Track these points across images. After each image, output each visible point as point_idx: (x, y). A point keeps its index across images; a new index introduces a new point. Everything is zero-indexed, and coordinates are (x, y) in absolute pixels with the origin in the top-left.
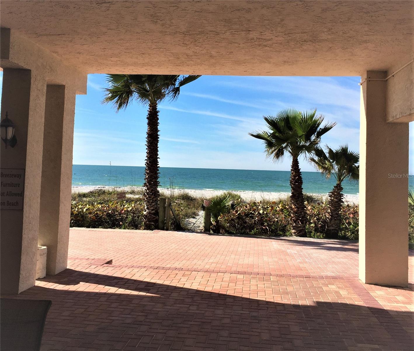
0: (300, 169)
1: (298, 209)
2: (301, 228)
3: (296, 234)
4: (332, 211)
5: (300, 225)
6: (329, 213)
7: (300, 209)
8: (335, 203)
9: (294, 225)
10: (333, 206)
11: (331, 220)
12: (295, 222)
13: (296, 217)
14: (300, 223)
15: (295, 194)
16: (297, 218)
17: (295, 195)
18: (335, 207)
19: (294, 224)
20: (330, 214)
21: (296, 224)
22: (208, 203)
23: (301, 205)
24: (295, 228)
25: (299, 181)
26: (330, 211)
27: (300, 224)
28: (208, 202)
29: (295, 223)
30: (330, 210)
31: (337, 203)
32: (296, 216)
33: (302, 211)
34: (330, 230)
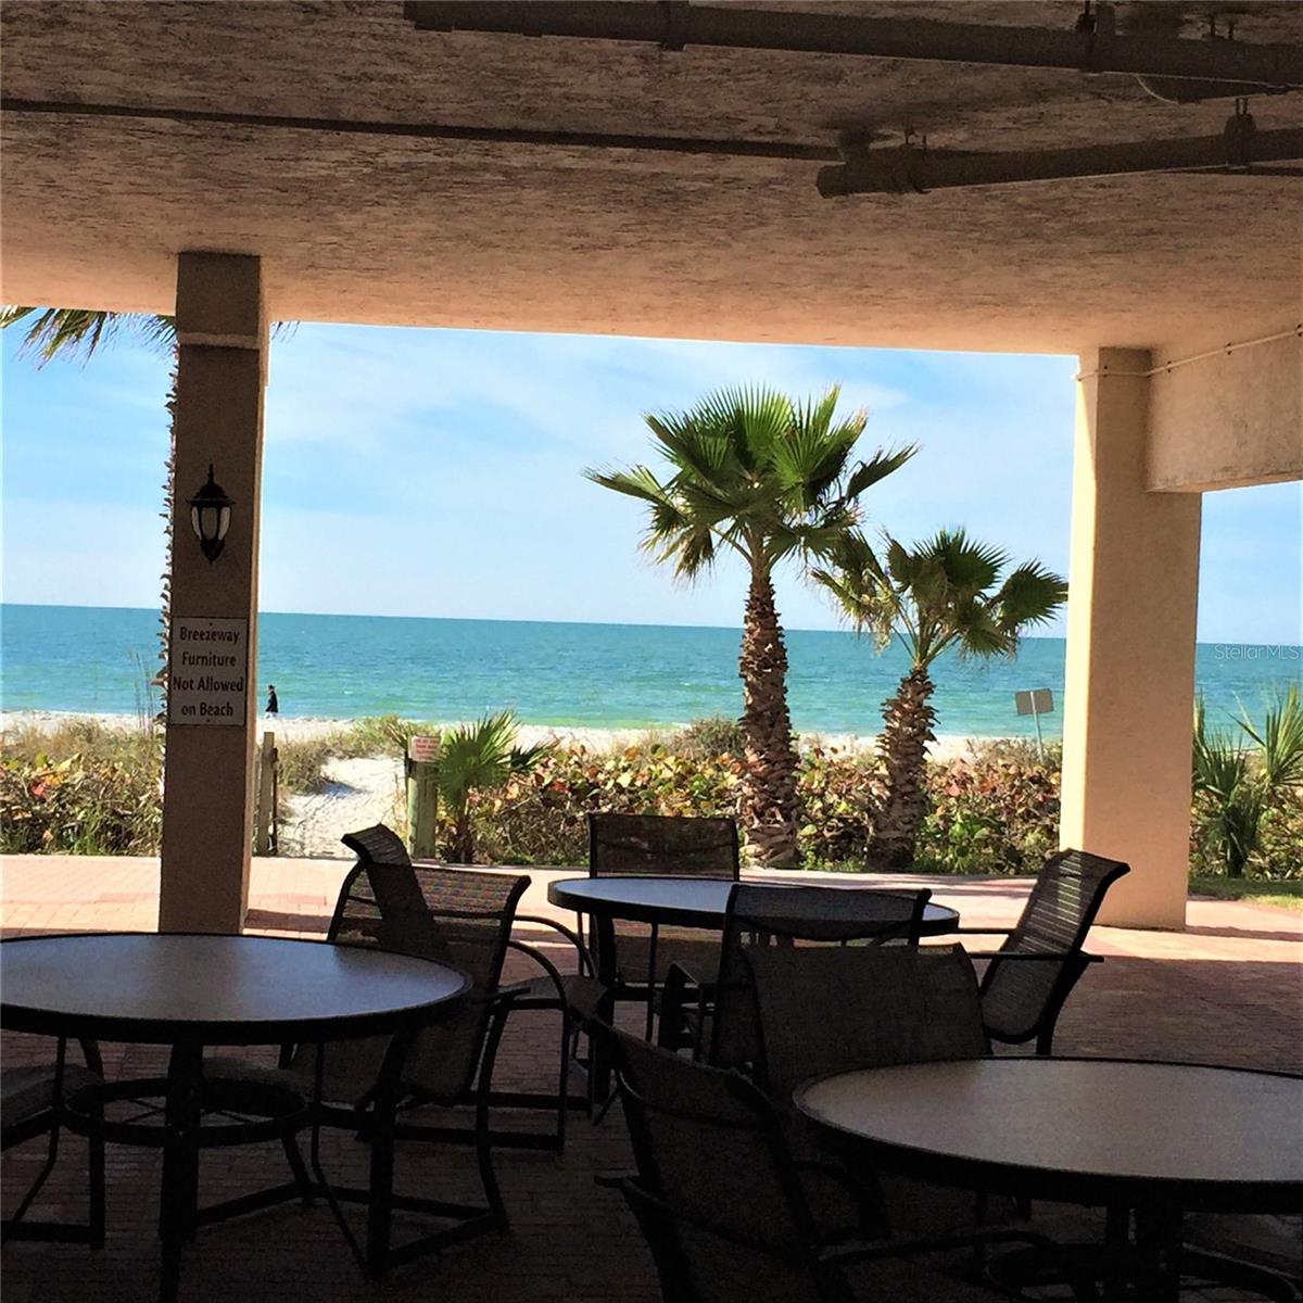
0: (779, 615)
1: (773, 765)
2: (781, 838)
3: (764, 857)
4: (895, 773)
5: (777, 825)
6: (881, 780)
7: (777, 766)
8: (907, 740)
9: (754, 827)
10: (897, 751)
11: (890, 803)
12: (760, 815)
13: (764, 796)
14: (779, 818)
15: (759, 709)
16: (767, 800)
17: (760, 714)
18: (906, 755)
19: (756, 821)
20: (887, 781)
21: (761, 822)
22: (426, 749)
23: (782, 751)
24: (759, 836)
25: (775, 660)
26: (886, 773)
27: (777, 822)
28: (427, 745)
29: (758, 818)
30: (888, 767)
31: (913, 743)
32: (762, 791)
33: (785, 772)
34: (885, 842)
